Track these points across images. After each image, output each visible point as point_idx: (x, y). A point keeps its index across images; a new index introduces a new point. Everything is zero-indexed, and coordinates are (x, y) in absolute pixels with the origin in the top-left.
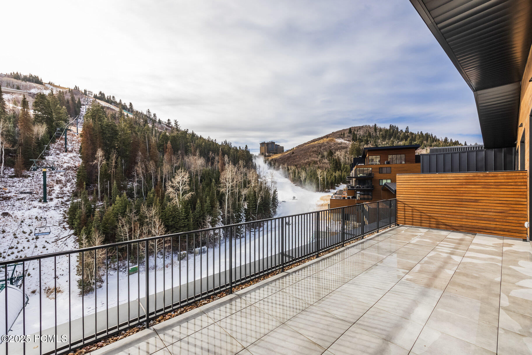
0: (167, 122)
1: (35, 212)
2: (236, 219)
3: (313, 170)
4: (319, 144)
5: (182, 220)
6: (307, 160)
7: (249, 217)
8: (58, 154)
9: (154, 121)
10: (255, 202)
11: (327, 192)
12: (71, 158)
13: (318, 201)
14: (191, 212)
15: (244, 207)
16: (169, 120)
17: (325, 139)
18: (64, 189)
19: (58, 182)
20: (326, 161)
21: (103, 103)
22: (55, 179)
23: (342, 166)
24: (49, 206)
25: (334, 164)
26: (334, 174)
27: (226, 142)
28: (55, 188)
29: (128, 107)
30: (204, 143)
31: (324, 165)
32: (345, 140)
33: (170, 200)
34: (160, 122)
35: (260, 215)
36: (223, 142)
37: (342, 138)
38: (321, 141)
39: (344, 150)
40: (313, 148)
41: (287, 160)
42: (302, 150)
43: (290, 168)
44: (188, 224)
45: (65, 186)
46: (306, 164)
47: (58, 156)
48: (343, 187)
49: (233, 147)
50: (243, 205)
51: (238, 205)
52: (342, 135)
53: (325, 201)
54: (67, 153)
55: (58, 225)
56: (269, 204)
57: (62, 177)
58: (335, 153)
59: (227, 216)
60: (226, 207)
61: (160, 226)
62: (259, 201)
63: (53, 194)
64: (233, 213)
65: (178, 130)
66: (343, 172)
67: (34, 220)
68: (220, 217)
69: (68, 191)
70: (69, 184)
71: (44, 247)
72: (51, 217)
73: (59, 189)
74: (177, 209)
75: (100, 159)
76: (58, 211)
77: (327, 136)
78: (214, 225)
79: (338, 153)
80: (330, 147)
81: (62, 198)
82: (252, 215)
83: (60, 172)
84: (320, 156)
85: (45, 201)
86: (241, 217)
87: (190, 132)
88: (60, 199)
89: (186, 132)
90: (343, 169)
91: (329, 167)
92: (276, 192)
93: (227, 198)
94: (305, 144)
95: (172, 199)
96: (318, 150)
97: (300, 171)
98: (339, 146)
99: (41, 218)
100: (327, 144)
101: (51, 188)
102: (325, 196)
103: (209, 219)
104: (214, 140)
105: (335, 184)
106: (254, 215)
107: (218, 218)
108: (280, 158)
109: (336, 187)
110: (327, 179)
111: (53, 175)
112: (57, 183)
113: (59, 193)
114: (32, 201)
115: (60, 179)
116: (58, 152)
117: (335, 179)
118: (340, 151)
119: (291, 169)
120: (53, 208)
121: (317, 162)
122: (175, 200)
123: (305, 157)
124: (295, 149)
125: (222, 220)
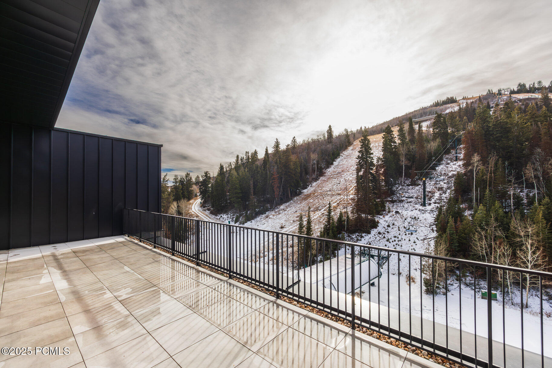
1: (415, 213)
8: (448, 164)
18: (444, 195)
19: (440, 189)
22: (438, 186)
24: (427, 209)
28: (436, 195)
45: (445, 193)
47: (447, 166)
55: (428, 226)
57: (444, 184)
63: (432, 199)
67: (413, 219)
69: (446, 198)
71: (414, 242)
72: (425, 219)
73: (439, 195)
76: (432, 214)
81: (439, 203)
83: (444, 180)
85: (425, 206)
88: (437, 205)
99: (418, 218)
101: (432, 194)
112: (439, 190)
113: (437, 199)
115: (443, 186)
116: (449, 162)
120: (429, 212)
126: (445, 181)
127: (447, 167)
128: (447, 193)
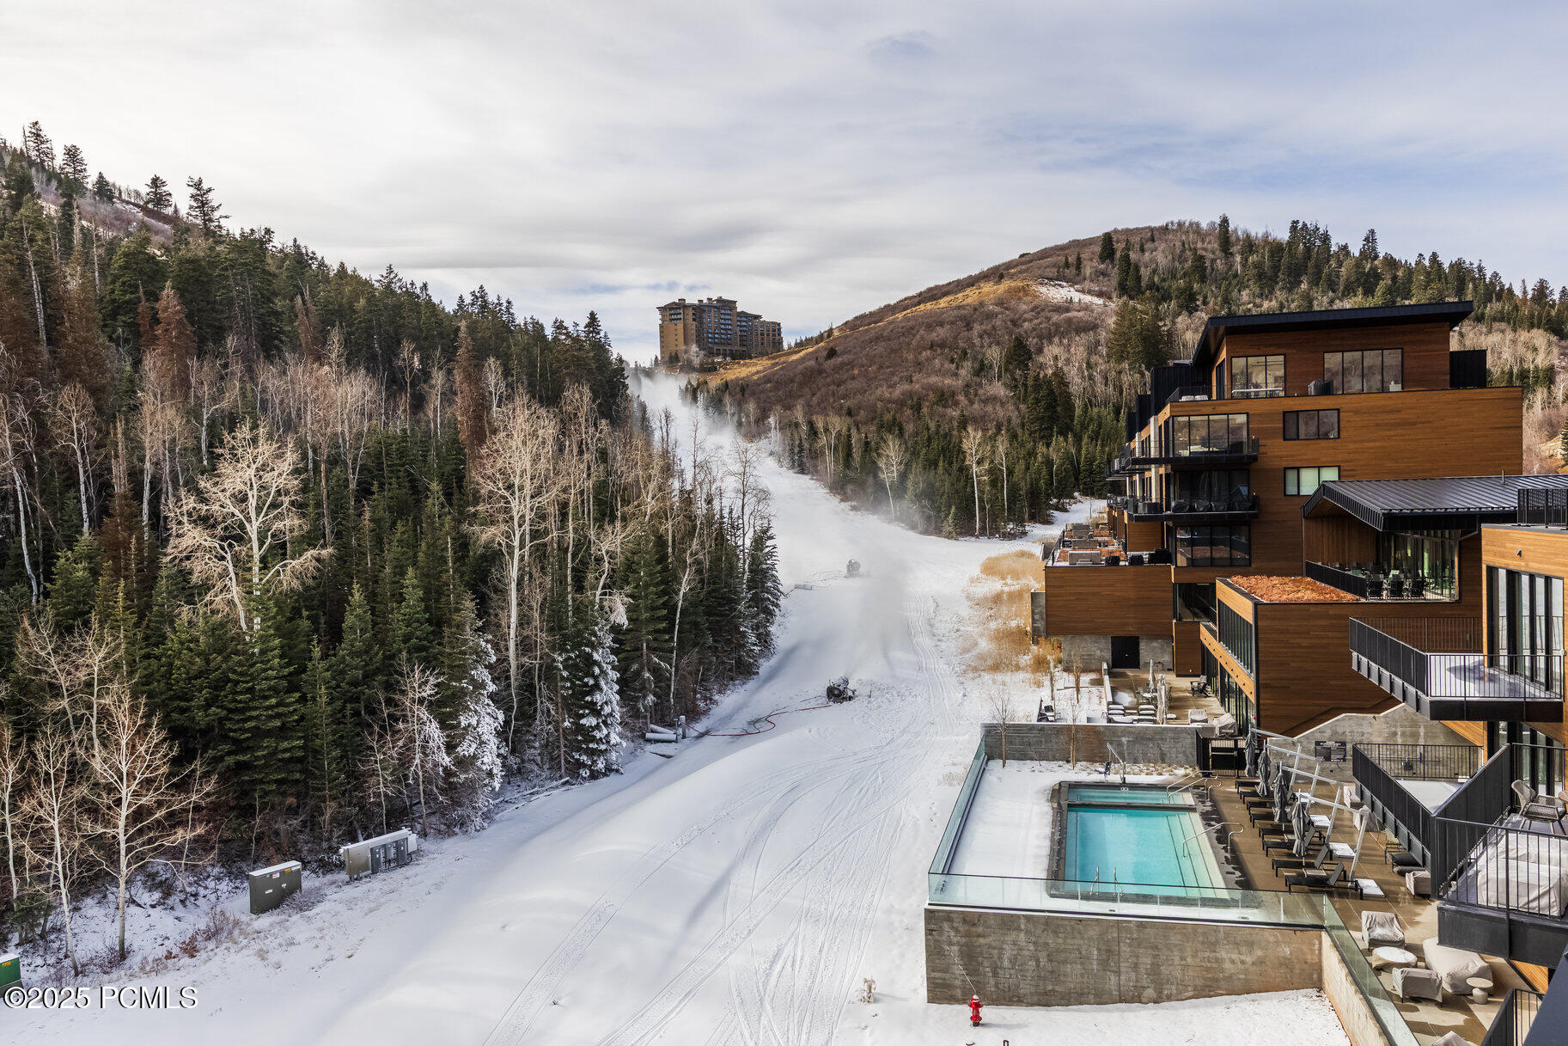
0: (145, 190)
2: (567, 679)
3: (937, 432)
4: (959, 307)
5: (266, 698)
6: (906, 387)
7: (635, 667)
9: (70, 187)
10: (664, 593)
11: (1010, 536)
13: (973, 581)
14: (317, 652)
15: (612, 618)
16: (156, 182)
17: (987, 288)
20: (998, 389)
23: (1078, 412)
25: (1037, 401)
26: (1041, 449)
27: (480, 297)
30: (362, 302)
31: (989, 408)
32: (1083, 291)
33: (189, 590)
34: (104, 190)
35: (694, 655)
36: (468, 299)
37: (1072, 282)
38: (971, 297)
39: (1082, 340)
40: (930, 327)
41: (801, 385)
42: (878, 339)
43: (820, 425)
44: (302, 718)
46: (901, 403)
48: (1087, 510)
49: (520, 320)
50: (602, 608)
51: (577, 610)
52: (1067, 265)
53: (1009, 581)
56: (730, 601)
58: (1040, 351)
59: (520, 666)
60: (514, 619)
61: (142, 732)
62: (684, 588)
64: (553, 649)
65: (210, 233)
66: (1085, 440)
68: (481, 674)
74: (238, 638)
77: (997, 274)
78: (454, 715)
79: (1052, 350)
80: (1014, 323)
82: (649, 660)
84: (968, 364)
86: (597, 671)
87: (280, 241)
89: (254, 246)
90: (1084, 427)
91: (1016, 421)
92: (769, 543)
93: (514, 574)
94: (889, 309)
95: (206, 587)
96: (955, 338)
97: (873, 438)
98: (1055, 318)
100: (997, 309)
102: (1005, 557)
103: (421, 685)
104: (419, 285)
105: (1048, 497)
106: (660, 658)
107: (473, 681)
108: (767, 380)
109: (1056, 514)
110: (1010, 473)
117: (1050, 473)
118: (1065, 341)
119: (826, 430)
121: (953, 394)
122: (225, 588)
123: (893, 374)
124: (836, 333)
125: (492, 687)
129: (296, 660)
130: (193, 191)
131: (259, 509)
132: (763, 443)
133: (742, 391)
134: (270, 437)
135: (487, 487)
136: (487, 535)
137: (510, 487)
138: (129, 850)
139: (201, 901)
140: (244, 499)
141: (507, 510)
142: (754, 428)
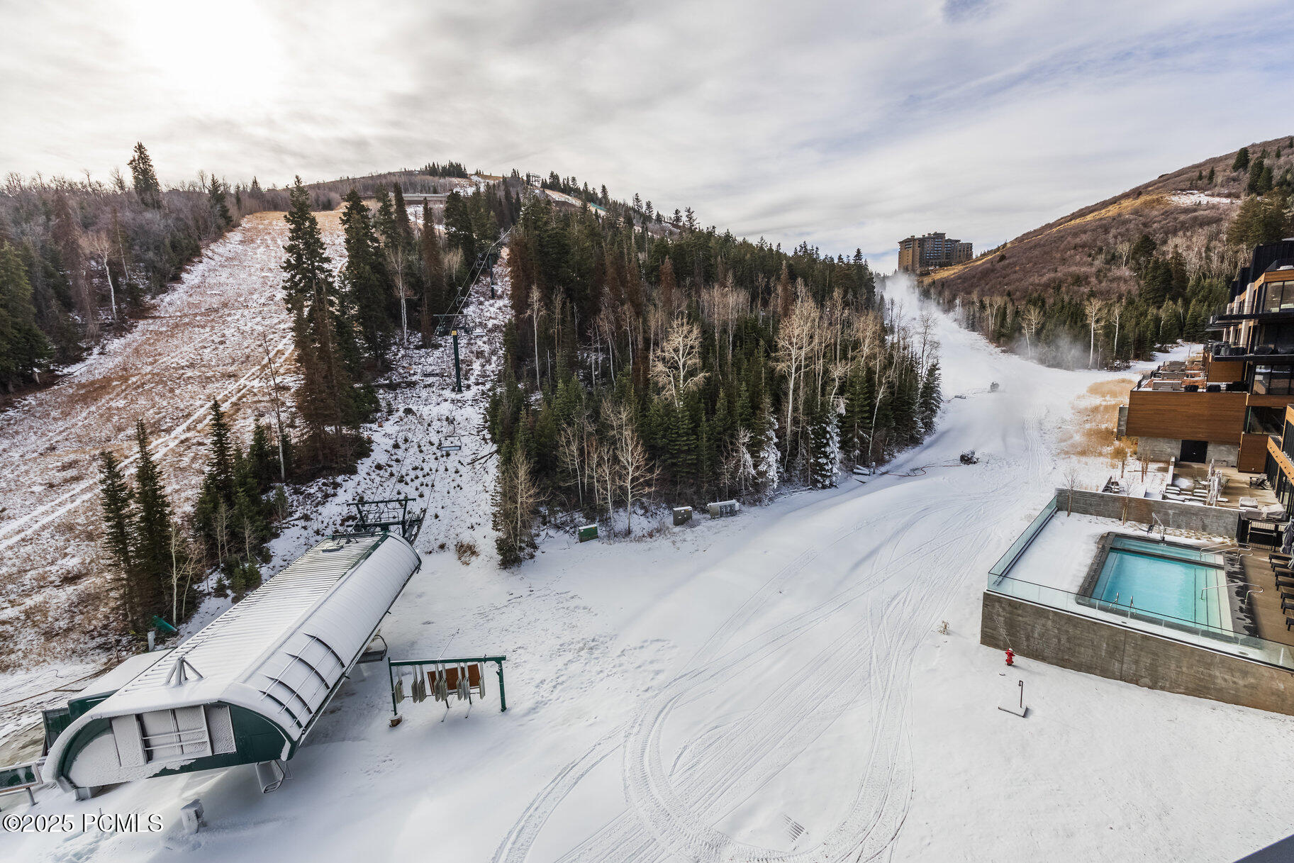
0: (673, 216)
1: (445, 408)
2: (813, 439)
3: (1070, 303)
4: (1101, 219)
5: (683, 437)
6: (1052, 275)
7: (850, 435)
9: (646, 219)
10: (869, 398)
11: (1117, 369)
12: (500, 308)
13: (1079, 397)
14: (704, 419)
15: (838, 410)
16: (677, 212)
17: (1126, 203)
18: (487, 367)
19: (480, 354)
20: (1125, 272)
21: (556, 196)
22: (475, 348)
23: (1191, 282)
24: (465, 399)
25: (1154, 278)
26: (1152, 311)
27: (804, 247)
28: (474, 366)
29: (600, 195)
30: (749, 255)
31: (1115, 285)
32: (1213, 195)
33: (659, 390)
34: (659, 219)
35: (884, 431)
36: (798, 249)
37: (1202, 190)
38: (1113, 211)
39: (1206, 231)
40: (1075, 235)
41: (980, 279)
42: (1035, 246)
43: (987, 302)
44: (697, 446)
45: (489, 362)
46: (1047, 286)
48: (1186, 351)
49: (822, 257)
50: (833, 405)
51: (822, 404)
52: (1200, 177)
53: (1108, 398)
54: (493, 301)
55: (475, 433)
56: (910, 404)
57: (484, 345)
58: (1165, 242)
59: (791, 431)
60: (790, 408)
61: (636, 446)
62: (880, 396)
63: (471, 377)
64: (808, 424)
65: (692, 231)
66: (1194, 302)
67: (445, 423)
68: (772, 434)
69: (493, 372)
70: (494, 358)
71: (457, 472)
72: (467, 419)
73: (480, 368)
74: (674, 411)
75: (536, 307)
76: (477, 408)
77: (1137, 192)
78: (758, 452)
79: (1172, 242)
80: (1145, 225)
81: (483, 384)
82: (858, 432)
83: (482, 336)
84: (1102, 257)
85: (460, 391)
86: (828, 436)
87: (720, 231)
88: (480, 387)
89: (710, 234)
90: (1194, 293)
91: (1135, 290)
92: (937, 372)
93: (792, 386)
94: (1049, 226)
95: (663, 388)
96: (1095, 240)
97: (1021, 308)
98: (1182, 217)
99: (454, 419)
100: (1132, 217)
101: (468, 365)
102: (1108, 383)
103: (744, 437)
104: (775, 245)
105: (1153, 343)
106: (864, 432)
107: (767, 437)
108: (959, 277)
109: (1157, 354)
110: (1122, 327)
111: (473, 341)
112: (478, 358)
113: (479, 375)
114: (443, 389)
115: (482, 349)
116: (482, 299)
117: (1157, 327)
118: (1189, 234)
119: (991, 305)
120: (470, 403)
121: (1087, 277)
122: (669, 390)
123: (1043, 268)
124: (1008, 245)
125: (776, 440)
126: (485, 339)
127: (482, 310)
128: (493, 361)
129: (695, 420)
130: (687, 213)
131: (683, 355)
132: (951, 314)
133: (944, 284)
134: (688, 323)
135: (781, 343)
136: (781, 366)
137: (791, 344)
138: (631, 492)
139: (658, 517)
140: (678, 350)
141: (790, 355)
142: (946, 307)
